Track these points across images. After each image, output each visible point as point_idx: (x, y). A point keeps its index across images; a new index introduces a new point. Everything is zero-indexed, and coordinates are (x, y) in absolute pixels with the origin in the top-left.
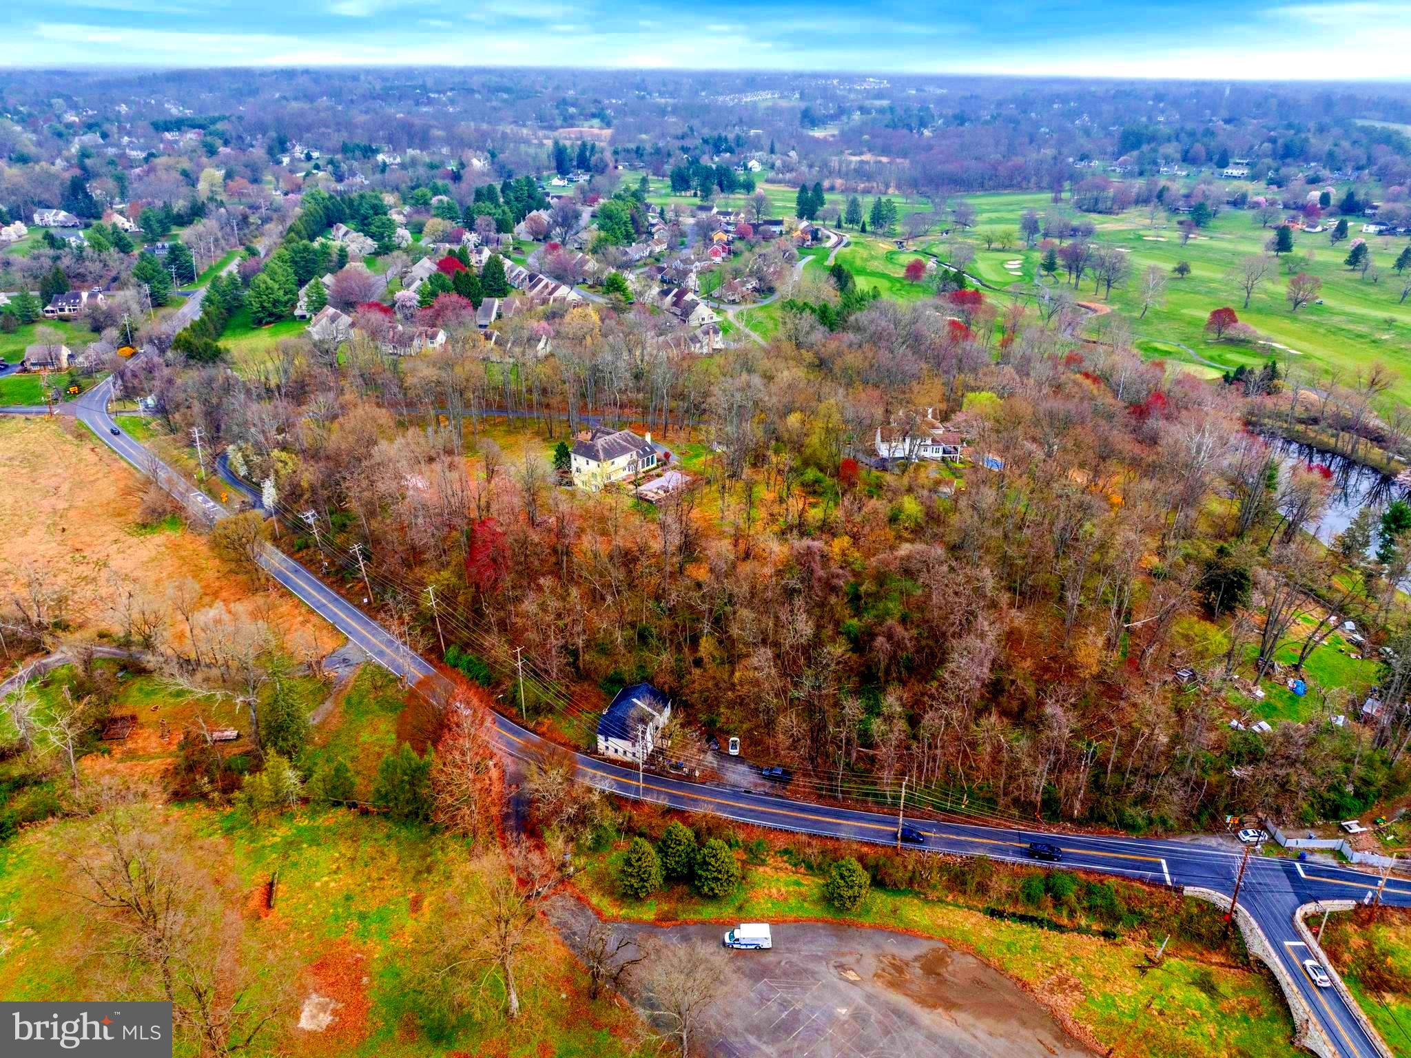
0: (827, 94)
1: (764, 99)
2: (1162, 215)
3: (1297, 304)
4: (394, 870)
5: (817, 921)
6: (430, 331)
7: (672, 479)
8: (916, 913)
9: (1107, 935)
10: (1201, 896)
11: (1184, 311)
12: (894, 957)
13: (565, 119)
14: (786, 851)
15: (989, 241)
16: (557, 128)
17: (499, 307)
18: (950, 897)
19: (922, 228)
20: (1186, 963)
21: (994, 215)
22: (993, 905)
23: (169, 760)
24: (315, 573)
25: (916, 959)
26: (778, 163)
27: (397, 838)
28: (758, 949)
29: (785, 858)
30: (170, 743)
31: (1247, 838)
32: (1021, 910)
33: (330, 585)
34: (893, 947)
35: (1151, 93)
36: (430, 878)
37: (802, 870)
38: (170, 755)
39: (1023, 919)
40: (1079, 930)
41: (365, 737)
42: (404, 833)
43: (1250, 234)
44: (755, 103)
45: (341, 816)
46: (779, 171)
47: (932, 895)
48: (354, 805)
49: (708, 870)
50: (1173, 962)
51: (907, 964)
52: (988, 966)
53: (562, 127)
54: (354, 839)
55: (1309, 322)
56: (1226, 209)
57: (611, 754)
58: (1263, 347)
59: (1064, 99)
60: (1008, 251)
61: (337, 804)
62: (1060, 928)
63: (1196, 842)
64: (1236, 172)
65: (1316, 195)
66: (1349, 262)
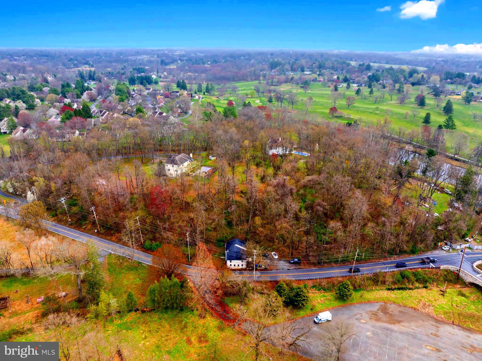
0: (167, 56)
1: (145, 58)
2: (294, 85)
3: (349, 105)
4: (171, 331)
5: (340, 306)
6: (72, 131)
7: (205, 169)
8: (369, 295)
9: (426, 287)
10: (445, 268)
11: (317, 110)
12: (371, 311)
13: (74, 65)
14: (314, 287)
15: (247, 95)
16: (72, 68)
17: (94, 122)
18: (374, 288)
19: (223, 93)
20: (451, 290)
21: (242, 88)
22: (388, 287)
23: (37, 311)
24: (65, 225)
25: (378, 310)
26: (162, 76)
27: (164, 318)
28: (328, 321)
29: (314, 289)
30: (32, 304)
31: (446, 249)
32: (397, 286)
33: (75, 228)
34: (369, 308)
35: (269, 53)
36: (188, 330)
37: (322, 291)
38: (36, 309)
39: (399, 289)
40: (416, 288)
41: (125, 282)
42: (166, 316)
43: (322, 89)
44: (142, 59)
45: (133, 315)
46: (164, 78)
47: (369, 288)
48: (138, 310)
49: (300, 297)
50: (448, 290)
51: (377, 312)
52: (400, 306)
53: (74, 68)
54: (145, 323)
55: (355, 110)
56: (312, 82)
57: (233, 267)
58: (347, 118)
59: (244, 56)
60: (253, 98)
61: (130, 311)
62: (410, 289)
63: (433, 253)
64: (308, 73)
65: (335, 77)
66: (356, 94)
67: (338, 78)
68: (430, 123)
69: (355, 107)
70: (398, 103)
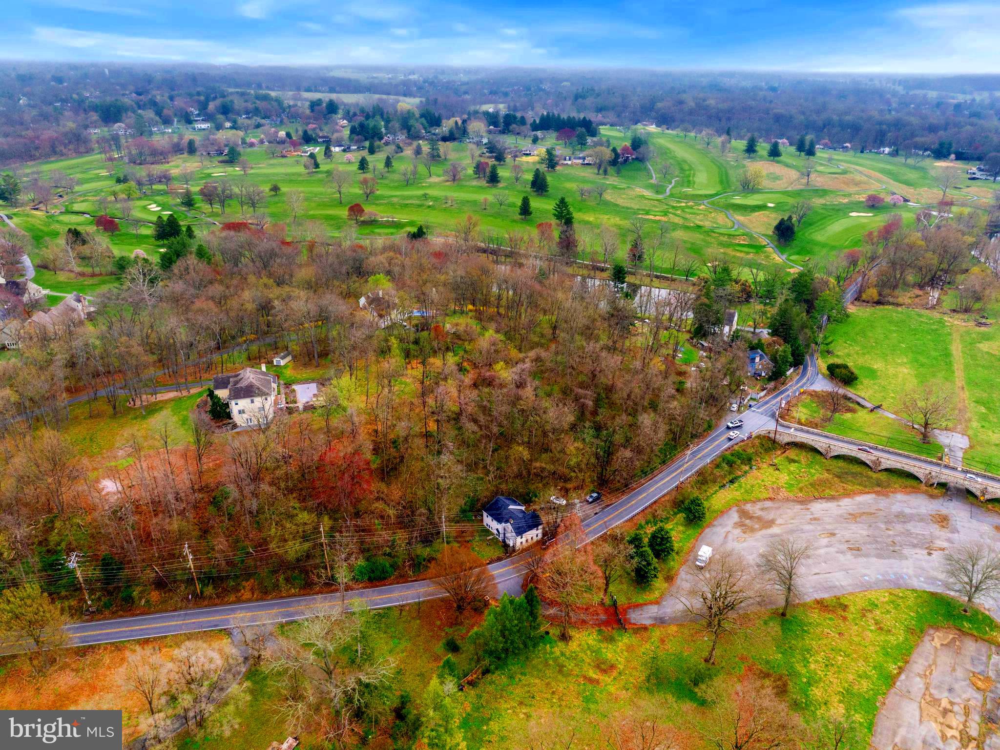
3: (368, 196)
5: (700, 534)
9: (752, 468)
10: (756, 435)
11: (311, 212)
12: (736, 523)
22: (719, 485)
25: (740, 518)
27: (516, 673)
31: (735, 409)
34: (729, 521)
40: (746, 473)
45: (465, 698)
48: (462, 686)
51: (742, 521)
54: (498, 696)
57: (524, 545)
58: (388, 222)
62: (741, 477)
65: (282, 134)
66: (360, 169)
67: (288, 135)
68: (530, 214)
69: (382, 197)
70: (447, 181)
